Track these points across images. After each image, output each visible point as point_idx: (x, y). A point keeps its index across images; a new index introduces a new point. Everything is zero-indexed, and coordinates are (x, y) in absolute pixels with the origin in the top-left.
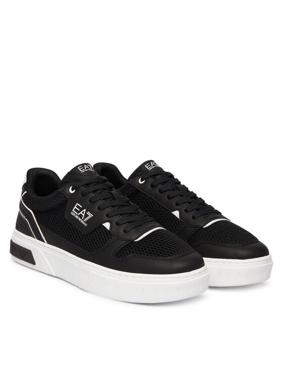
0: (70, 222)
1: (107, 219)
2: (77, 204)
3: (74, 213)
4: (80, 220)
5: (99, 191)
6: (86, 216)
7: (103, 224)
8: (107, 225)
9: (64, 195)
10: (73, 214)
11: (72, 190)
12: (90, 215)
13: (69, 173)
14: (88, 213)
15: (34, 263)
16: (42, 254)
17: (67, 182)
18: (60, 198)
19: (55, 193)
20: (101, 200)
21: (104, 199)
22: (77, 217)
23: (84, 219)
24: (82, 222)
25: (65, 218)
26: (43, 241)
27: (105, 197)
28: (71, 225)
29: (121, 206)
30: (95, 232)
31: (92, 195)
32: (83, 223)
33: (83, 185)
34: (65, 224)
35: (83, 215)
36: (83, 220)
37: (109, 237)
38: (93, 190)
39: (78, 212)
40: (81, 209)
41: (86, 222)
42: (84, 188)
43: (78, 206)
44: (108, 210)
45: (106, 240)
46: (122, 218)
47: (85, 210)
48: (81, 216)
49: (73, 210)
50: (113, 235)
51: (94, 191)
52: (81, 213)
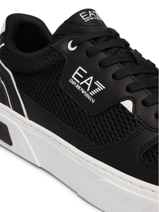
0: (68, 93)
1: (127, 94)
2: (80, 68)
3: (73, 81)
4: (83, 92)
5: (113, 50)
6: (94, 87)
7: (122, 103)
8: (128, 105)
9: (60, 53)
10: (73, 83)
11: (72, 46)
12: (100, 87)
13: (66, 22)
14: (97, 83)
15: (10, 143)
16: (23, 133)
17: (63, 35)
18: (53, 57)
19: (46, 48)
20: (117, 63)
21: (121, 63)
22: (78, 87)
23: (90, 91)
24: (87, 95)
25: (59, 88)
26: (23, 114)
27: (124, 60)
28: (69, 98)
29: (147, 74)
30: (108, 114)
31: (103, 56)
32: (89, 97)
33: (89, 40)
34: (59, 96)
35: (89, 85)
36: (88, 92)
37: (132, 123)
38: (105, 48)
39: (81, 80)
40: (86, 76)
41: (93, 97)
42: (91, 45)
43: (80, 71)
44: (128, 81)
45: (127, 128)
46: (151, 94)
47: (92, 78)
48: (85, 86)
49: (73, 77)
50: (139, 122)
51: (106, 50)
52: (85, 81)
